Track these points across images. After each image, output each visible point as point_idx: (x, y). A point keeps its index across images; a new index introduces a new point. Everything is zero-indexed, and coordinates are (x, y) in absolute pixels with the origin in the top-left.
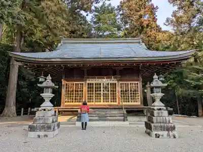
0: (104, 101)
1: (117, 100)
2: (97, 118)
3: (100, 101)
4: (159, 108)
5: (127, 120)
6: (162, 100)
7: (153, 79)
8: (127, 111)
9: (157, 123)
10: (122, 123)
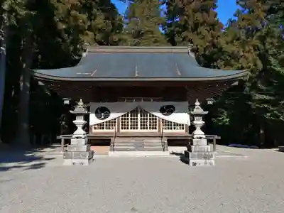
0: (141, 129)
1: (157, 127)
2: (133, 147)
3: (137, 128)
4: (199, 136)
5: (167, 150)
6: (202, 129)
7: (195, 105)
8: (168, 140)
9: (195, 152)
10: (161, 153)
